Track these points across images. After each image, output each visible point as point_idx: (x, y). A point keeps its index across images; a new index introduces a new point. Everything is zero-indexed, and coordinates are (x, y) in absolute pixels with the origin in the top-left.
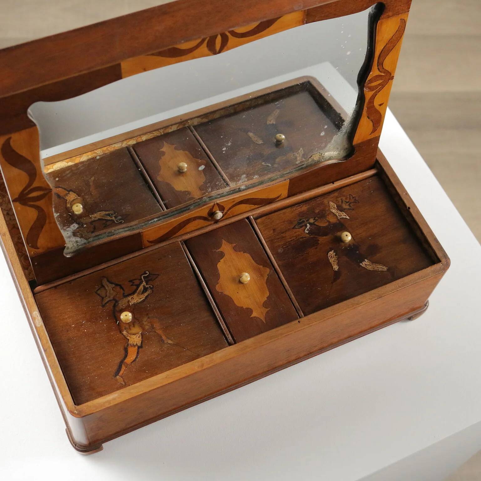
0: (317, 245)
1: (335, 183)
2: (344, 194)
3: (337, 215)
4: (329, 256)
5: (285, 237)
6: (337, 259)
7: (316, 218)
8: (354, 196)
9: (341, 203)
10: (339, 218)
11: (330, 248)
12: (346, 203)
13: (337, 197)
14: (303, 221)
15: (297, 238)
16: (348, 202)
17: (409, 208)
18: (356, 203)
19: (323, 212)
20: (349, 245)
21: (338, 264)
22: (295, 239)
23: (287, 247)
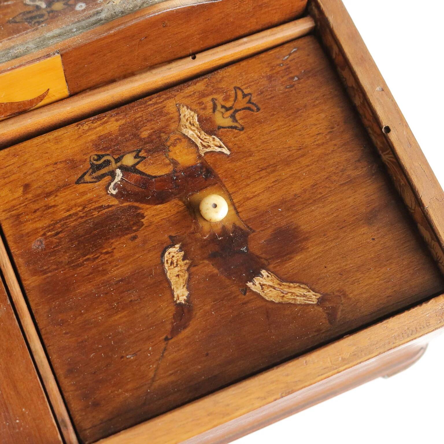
0: (135, 231)
1: (198, 56)
2: (223, 85)
3: (199, 145)
4: (167, 261)
5: (54, 206)
6: (188, 270)
7: (142, 154)
8: (246, 91)
9: (211, 110)
10: (202, 151)
11: (171, 237)
12: (223, 110)
13: (203, 95)
14: (108, 162)
15: (86, 209)
16: (231, 108)
17: (388, 129)
18: (253, 110)
19: (162, 134)
20: (224, 228)
21: (189, 285)
22: (80, 211)
23: (57, 234)
